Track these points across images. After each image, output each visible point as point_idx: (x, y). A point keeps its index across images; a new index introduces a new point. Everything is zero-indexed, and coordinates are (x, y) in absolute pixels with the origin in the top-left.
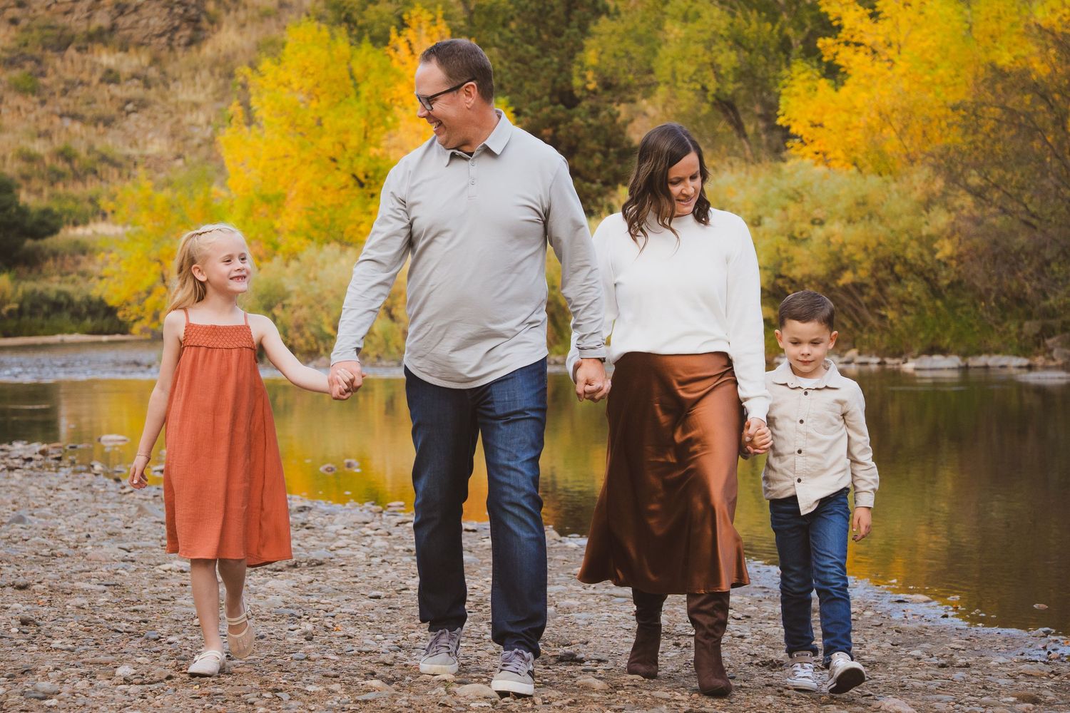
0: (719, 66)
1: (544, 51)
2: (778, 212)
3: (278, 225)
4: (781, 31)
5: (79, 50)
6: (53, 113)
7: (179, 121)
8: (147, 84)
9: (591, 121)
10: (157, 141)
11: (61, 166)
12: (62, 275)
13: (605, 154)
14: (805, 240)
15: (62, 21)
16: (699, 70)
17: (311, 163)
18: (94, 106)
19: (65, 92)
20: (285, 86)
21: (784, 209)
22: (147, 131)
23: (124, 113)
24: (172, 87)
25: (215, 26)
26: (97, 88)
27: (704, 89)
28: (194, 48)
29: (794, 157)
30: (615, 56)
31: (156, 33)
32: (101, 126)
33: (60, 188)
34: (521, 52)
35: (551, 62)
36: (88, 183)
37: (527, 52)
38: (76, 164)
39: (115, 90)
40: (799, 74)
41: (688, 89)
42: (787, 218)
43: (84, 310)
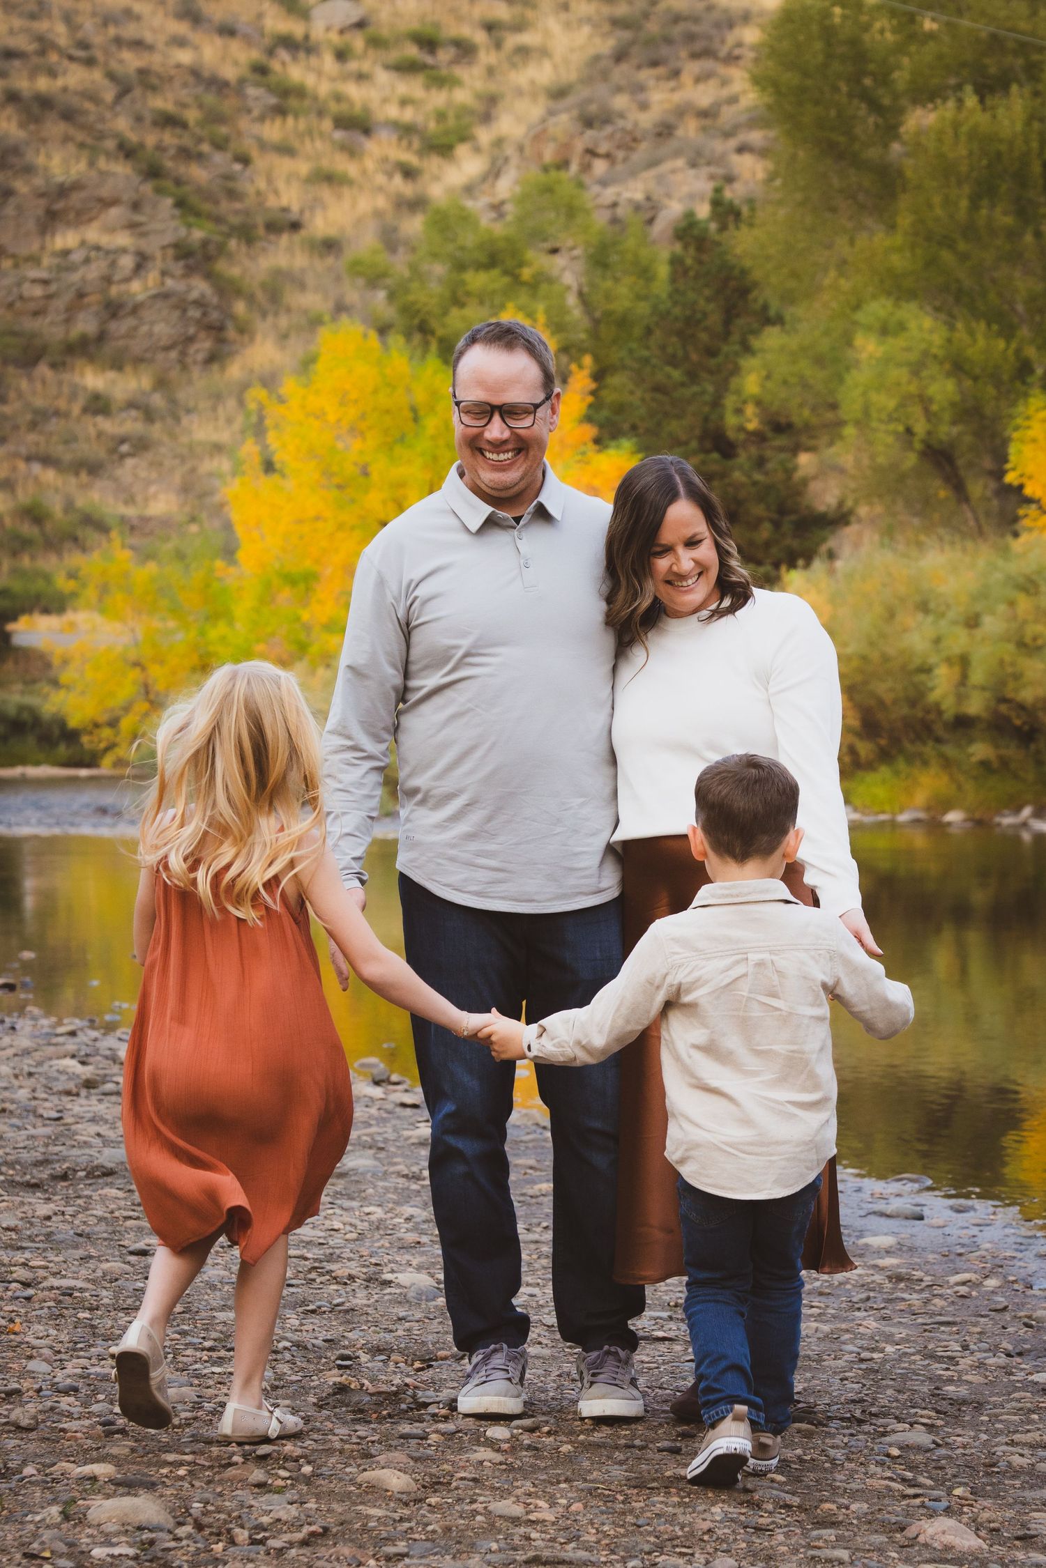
0: (931, 400)
1: (693, 376)
2: (1002, 608)
3: (305, 615)
4: (1018, 352)
5: (53, 366)
6: (16, 455)
7: (193, 470)
8: (149, 415)
9: (758, 477)
10: (162, 497)
11: (27, 529)
12: (26, 683)
13: (777, 525)
14: (1039, 648)
15: (30, 324)
16: (902, 405)
17: (353, 528)
18: (74, 446)
19: (33, 426)
20: (317, 417)
21: (1012, 604)
22: (148, 483)
23: (115, 457)
24: (185, 421)
25: (246, 338)
26: (78, 420)
27: (909, 431)
28: (215, 367)
29: (1030, 530)
30: (785, 382)
31: (162, 343)
32: (84, 477)
33: (26, 561)
34: (660, 377)
35: (703, 392)
36: (66, 555)
37: (669, 377)
38: (48, 527)
39: (106, 425)
40: (1037, 410)
41: (887, 432)
42: (1015, 618)
43: (56, 732)
